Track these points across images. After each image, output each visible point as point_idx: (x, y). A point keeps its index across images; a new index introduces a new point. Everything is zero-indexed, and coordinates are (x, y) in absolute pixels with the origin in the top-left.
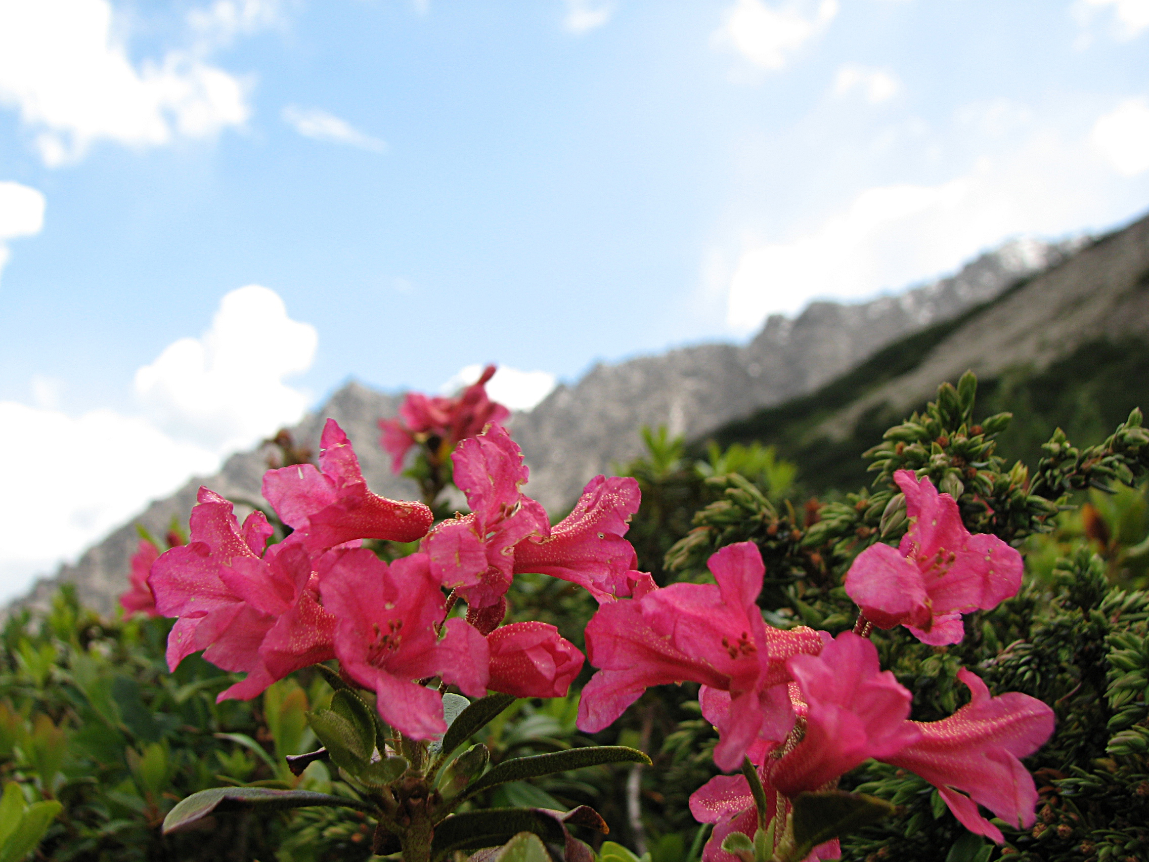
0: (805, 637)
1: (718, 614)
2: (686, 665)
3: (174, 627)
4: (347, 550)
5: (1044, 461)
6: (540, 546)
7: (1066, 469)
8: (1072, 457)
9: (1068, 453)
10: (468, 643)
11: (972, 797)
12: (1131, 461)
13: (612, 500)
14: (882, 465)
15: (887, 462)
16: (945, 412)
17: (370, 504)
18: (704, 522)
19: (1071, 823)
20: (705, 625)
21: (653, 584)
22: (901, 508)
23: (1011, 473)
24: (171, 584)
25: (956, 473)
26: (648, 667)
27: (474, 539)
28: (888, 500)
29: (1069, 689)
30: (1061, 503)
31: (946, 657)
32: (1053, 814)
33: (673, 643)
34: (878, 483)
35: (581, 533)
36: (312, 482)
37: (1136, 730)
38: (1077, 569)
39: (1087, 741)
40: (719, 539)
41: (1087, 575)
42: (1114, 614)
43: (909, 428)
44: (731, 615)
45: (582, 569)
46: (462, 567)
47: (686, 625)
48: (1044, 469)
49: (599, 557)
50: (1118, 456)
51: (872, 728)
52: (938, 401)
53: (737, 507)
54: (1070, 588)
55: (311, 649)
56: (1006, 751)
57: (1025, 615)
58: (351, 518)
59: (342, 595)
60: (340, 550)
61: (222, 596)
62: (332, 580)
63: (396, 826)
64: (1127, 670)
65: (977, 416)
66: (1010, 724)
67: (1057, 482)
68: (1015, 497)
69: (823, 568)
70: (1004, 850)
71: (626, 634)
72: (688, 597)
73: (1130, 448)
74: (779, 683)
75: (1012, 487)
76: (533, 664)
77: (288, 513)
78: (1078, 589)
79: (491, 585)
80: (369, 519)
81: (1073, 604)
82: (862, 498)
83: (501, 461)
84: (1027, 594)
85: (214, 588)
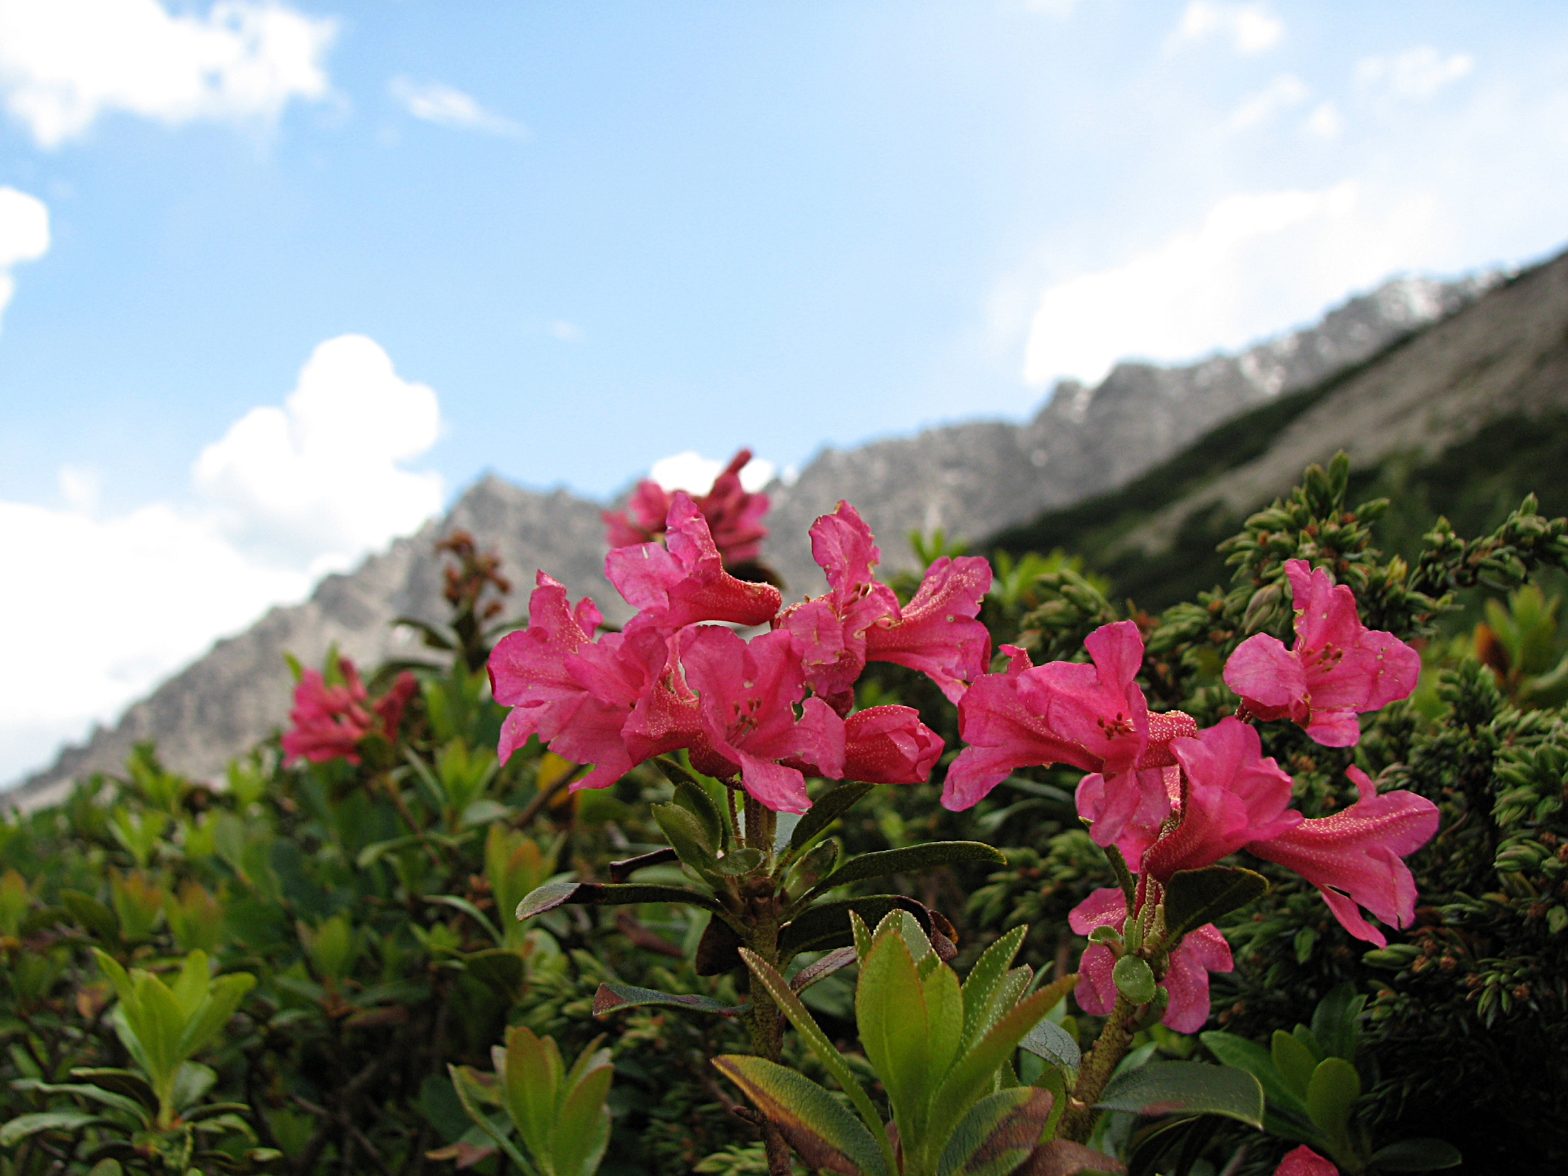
0: (1179, 721)
1: (1093, 695)
2: (1058, 744)
3: (508, 718)
4: (705, 626)
5: (1424, 554)
6: (887, 631)
7: (1451, 563)
8: (1458, 549)
9: (1453, 545)
10: (825, 724)
11: (1353, 898)
12: (1524, 554)
13: (962, 580)
14: (1243, 557)
15: (1248, 554)
16: (1313, 498)
17: (722, 582)
18: (1037, 623)
19: (1455, 955)
20: (1078, 705)
21: (1028, 660)
22: (1266, 603)
23: (1389, 567)
24: (509, 670)
25: (1328, 566)
26: (1017, 746)
27: (831, 616)
28: (1249, 597)
29: (1455, 820)
30: (1446, 603)
31: (1314, 774)
32: (1434, 946)
33: (1046, 723)
34: (1238, 579)
35: (929, 617)
36: (658, 561)
37: (1528, 845)
38: (1463, 682)
39: (1473, 879)
40: (1053, 643)
41: (1475, 688)
42: (1507, 738)
43: (1274, 516)
44: (1106, 695)
45: (930, 655)
46: (821, 645)
47: (1060, 705)
48: (1425, 563)
49: (949, 641)
50: (1511, 548)
51: (1254, 812)
52: (1305, 486)
53: (1073, 608)
54: (1456, 703)
55: (666, 734)
56: (1387, 848)
57: (1403, 738)
58: (704, 594)
59: (702, 672)
60: (699, 627)
61: (560, 683)
62: (692, 657)
63: (743, 926)
64: (1516, 785)
65: (1349, 502)
66: (1392, 821)
67: (1440, 578)
68: (1391, 594)
69: (1170, 680)
70: (1380, 993)
71: (999, 709)
72: (1063, 676)
73: (1523, 539)
74: (1154, 766)
75: (1388, 583)
76: (896, 746)
77: (633, 593)
78: (1465, 705)
79: (839, 671)
80: (720, 598)
81: (1458, 721)
82: (1215, 598)
83: (854, 540)
84: (1405, 713)
85: (552, 676)
